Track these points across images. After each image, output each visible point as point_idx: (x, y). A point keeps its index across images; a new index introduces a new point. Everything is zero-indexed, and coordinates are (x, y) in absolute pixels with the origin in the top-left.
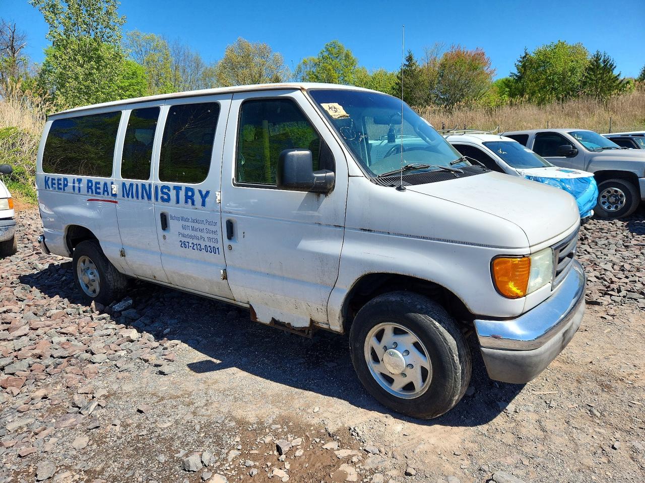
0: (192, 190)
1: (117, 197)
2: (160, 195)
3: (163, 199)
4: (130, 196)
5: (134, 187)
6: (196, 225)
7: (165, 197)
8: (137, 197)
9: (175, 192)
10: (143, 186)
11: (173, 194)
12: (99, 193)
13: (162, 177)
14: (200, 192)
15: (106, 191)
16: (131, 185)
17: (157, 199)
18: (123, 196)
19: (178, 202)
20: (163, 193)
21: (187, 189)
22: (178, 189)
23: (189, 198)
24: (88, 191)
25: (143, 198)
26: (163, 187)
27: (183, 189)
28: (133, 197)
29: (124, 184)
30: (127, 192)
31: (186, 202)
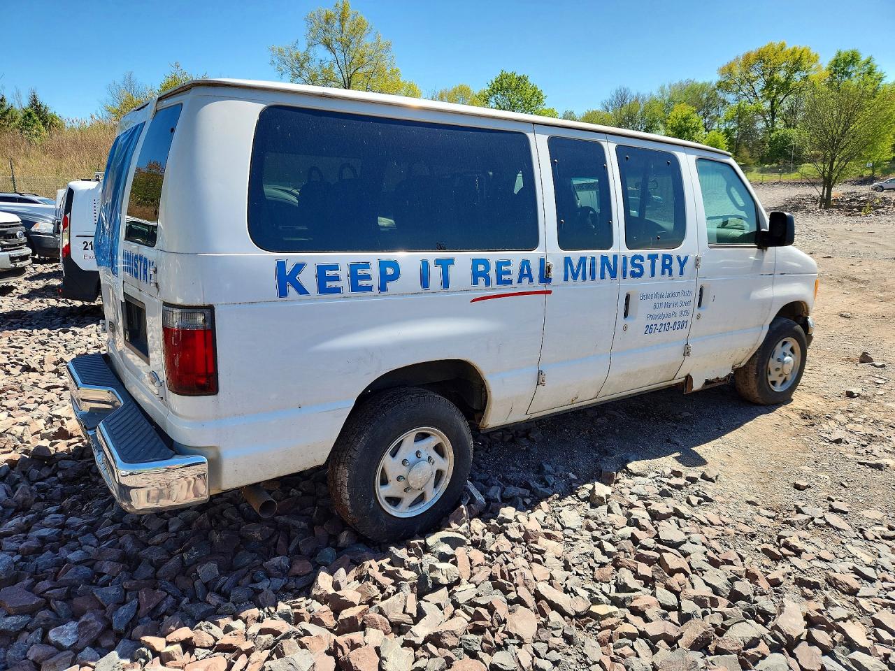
0: (669, 257)
1: (552, 283)
2: (630, 268)
3: (633, 275)
4: (580, 277)
5: (588, 262)
6: (670, 300)
7: (637, 270)
8: (593, 278)
9: (650, 262)
10: (604, 258)
11: (647, 265)
12: (509, 282)
13: (630, 244)
14: (679, 258)
15: (525, 276)
16: (583, 260)
17: (624, 276)
18: (566, 279)
19: (653, 275)
20: (634, 265)
21: (665, 257)
22: (653, 258)
23: (667, 267)
24: (475, 282)
25: (603, 277)
26: (635, 257)
27: (660, 257)
28: (584, 278)
29: (568, 261)
30: (573, 272)
31: (663, 273)
